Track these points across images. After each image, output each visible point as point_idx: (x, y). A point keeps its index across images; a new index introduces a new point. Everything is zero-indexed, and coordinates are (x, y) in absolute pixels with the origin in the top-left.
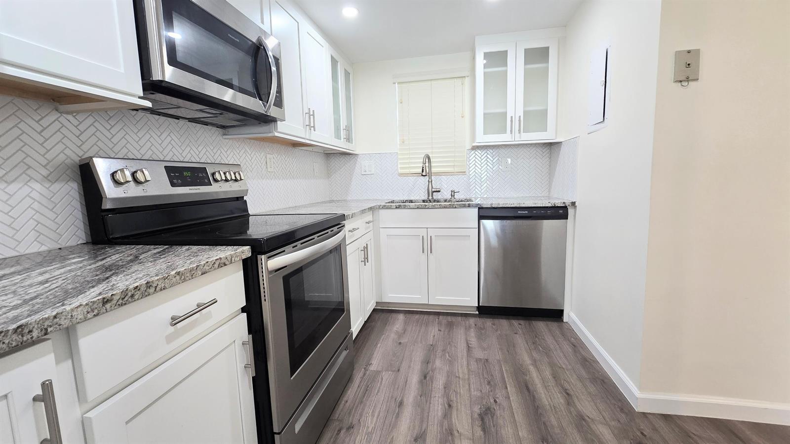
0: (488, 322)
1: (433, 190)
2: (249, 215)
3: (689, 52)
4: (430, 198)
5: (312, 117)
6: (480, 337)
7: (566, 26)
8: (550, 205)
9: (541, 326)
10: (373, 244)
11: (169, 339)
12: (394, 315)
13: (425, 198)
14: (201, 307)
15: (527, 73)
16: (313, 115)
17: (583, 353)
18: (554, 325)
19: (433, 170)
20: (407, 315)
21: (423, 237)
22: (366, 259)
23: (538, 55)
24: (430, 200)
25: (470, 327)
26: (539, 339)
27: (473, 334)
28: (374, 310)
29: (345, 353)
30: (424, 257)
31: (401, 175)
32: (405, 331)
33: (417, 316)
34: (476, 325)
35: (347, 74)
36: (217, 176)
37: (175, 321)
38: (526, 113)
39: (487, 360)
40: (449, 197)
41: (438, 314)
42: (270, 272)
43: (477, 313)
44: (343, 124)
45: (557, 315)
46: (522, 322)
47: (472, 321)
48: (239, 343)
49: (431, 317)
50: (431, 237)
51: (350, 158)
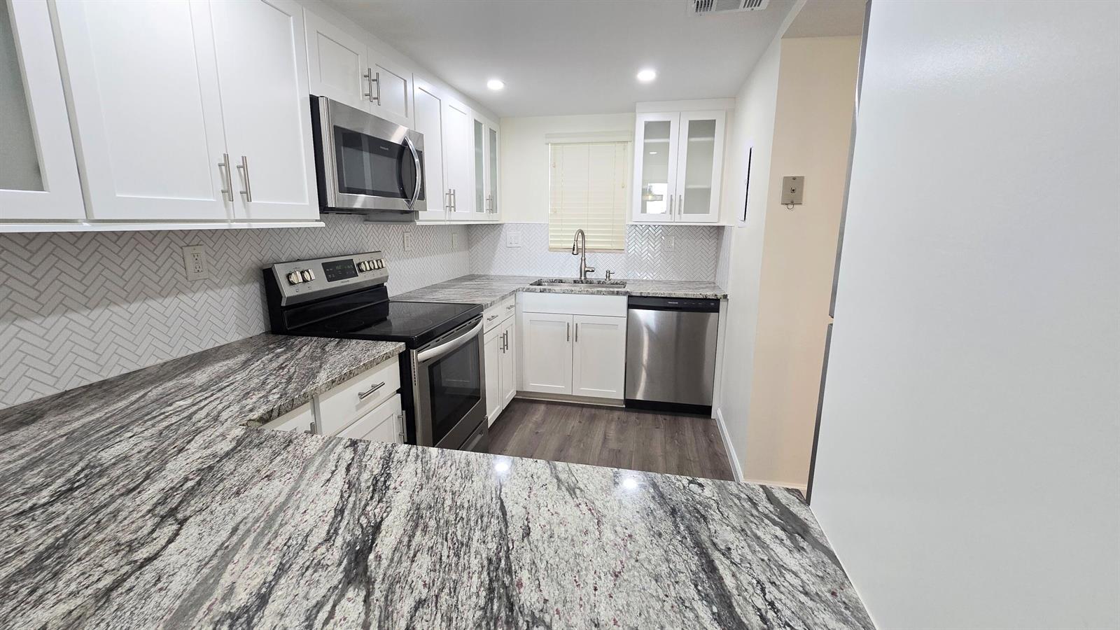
0: (633, 417)
1: (586, 269)
2: (388, 301)
3: (794, 178)
4: (583, 278)
5: (452, 196)
6: (622, 430)
7: (735, 98)
8: (701, 297)
9: (686, 422)
10: (514, 329)
11: (358, 407)
12: (535, 406)
13: (577, 277)
14: (375, 388)
15: (690, 146)
16: (454, 194)
17: (716, 448)
18: (699, 422)
19: (587, 246)
20: (549, 406)
21: (568, 324)
22: (506, 346)
23: (703, 129)
24: (582, 281)
25: (612, 420)
26: (678, 434)
27: (613, 427)
28: (514, 399)
29: (479, 437)
30: (569, 345)
31: (551, 249)
32: (544, 421)
33: (560, 407)
34: (619, 418)
35: (492, 133)
36: (363, 267)
37: (362, 396)
38: (687, 191)
39: (619, 451)
40: (602, 276)
41: (583, 406)
42: (419, 363)
43: (624, 406)
44: (486, 193)
45: (705, 411)
46: (668, 418)
47: (616, 414)
48: (395, 416)
49: (575, 409)
50: (577, 324)
51: (494, 227)
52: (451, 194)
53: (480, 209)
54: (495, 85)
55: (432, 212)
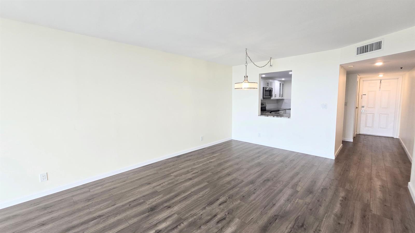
35: (283, 85)
44: (281, 94)
51: (283, 100)
52: (276, 95)
53: (280, 97)
54: (283, 79)
55: (273, 98)
